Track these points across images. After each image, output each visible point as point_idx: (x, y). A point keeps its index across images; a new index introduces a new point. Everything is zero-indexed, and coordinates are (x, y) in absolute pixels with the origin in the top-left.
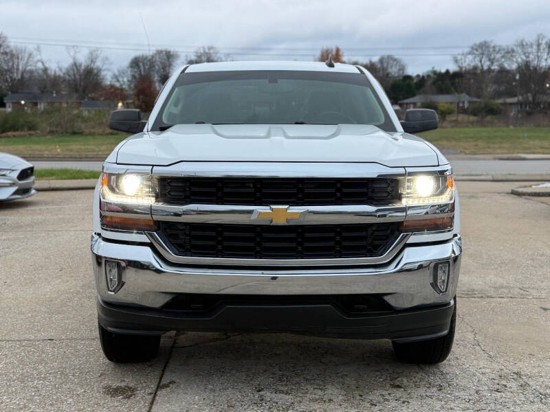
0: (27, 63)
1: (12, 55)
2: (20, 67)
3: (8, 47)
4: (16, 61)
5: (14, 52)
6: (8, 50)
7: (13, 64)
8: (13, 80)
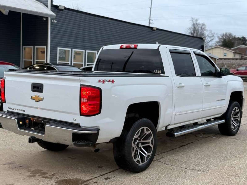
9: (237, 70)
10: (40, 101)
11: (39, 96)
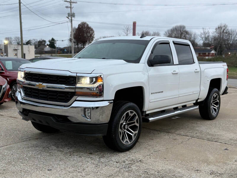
0: (235, 36)
1: (229, 34)
2: (232, 38)
3: (228, 29)
4: (231, 36)
5: (230, 32)
6: (227, 31)
7: (229, 37)
8: (228, 44)
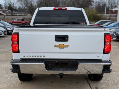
9: (13, 21)
10: (64, 48)
11: (64, 44)
